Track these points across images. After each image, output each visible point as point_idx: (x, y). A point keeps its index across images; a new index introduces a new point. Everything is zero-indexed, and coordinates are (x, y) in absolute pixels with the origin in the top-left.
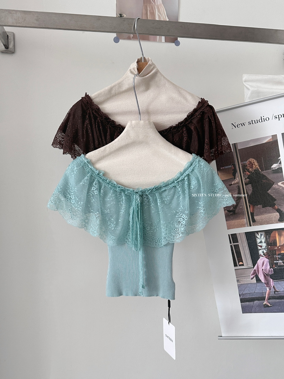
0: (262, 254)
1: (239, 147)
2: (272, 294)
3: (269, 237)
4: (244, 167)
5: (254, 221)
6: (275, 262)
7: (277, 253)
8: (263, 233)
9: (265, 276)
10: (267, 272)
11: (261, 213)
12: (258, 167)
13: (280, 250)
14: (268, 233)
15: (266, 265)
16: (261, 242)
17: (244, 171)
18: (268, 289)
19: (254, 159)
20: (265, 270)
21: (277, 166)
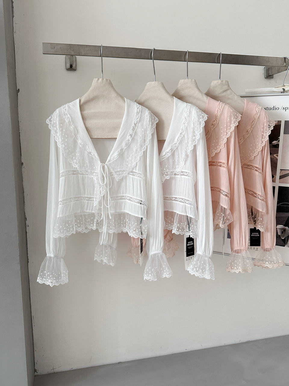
21: (276, 143)
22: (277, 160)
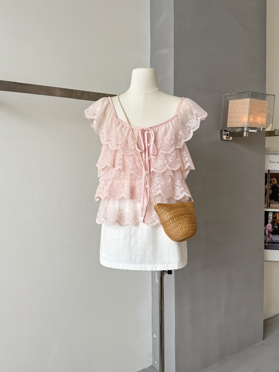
0: (269, 222)
1: (271, 172)
2: (270, 241)
3: (274, 215)
4: (271, 181)
5: (269, 206)
6: (274, 226)
7: (276, 223)
8: (272, 213)
9: (268, 233)
10: (270, 231)
11: (273, 204)
12: (276, 182)
13: (277, 221)
14: (274, 213)
15: (270, 228)
16: (270, 217)
17: (270, 183)
18: (268, 238)
19: (275, 178)
20: (269, 229)
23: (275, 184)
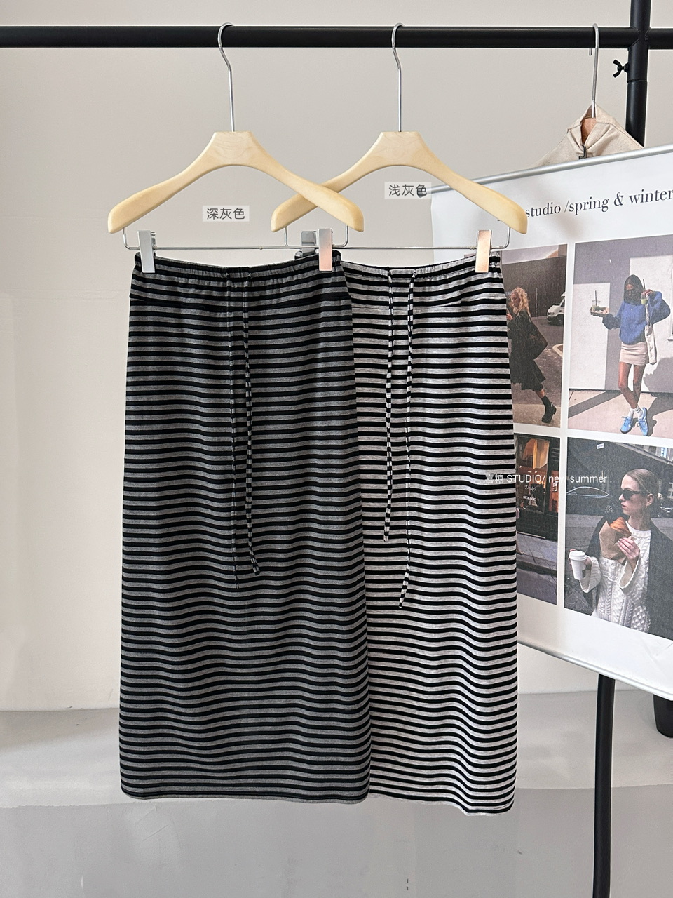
3: (523, 448)
6: (525, 497)
12: (527, 306)
14: (523, 440)
21: (556, 310)
22: (560, 359)
23: (523, 313)
